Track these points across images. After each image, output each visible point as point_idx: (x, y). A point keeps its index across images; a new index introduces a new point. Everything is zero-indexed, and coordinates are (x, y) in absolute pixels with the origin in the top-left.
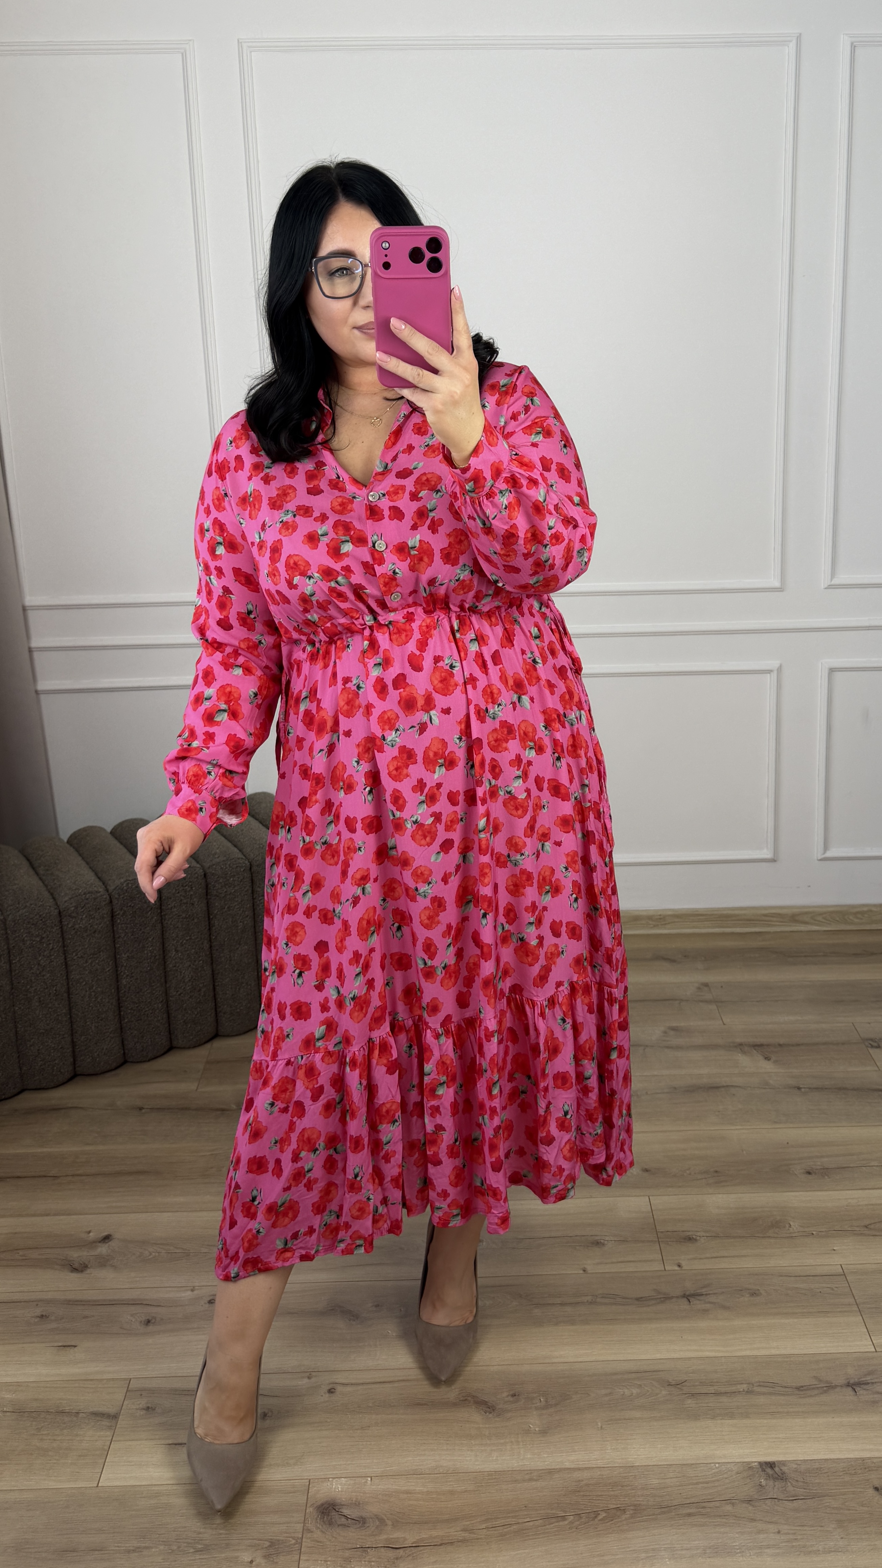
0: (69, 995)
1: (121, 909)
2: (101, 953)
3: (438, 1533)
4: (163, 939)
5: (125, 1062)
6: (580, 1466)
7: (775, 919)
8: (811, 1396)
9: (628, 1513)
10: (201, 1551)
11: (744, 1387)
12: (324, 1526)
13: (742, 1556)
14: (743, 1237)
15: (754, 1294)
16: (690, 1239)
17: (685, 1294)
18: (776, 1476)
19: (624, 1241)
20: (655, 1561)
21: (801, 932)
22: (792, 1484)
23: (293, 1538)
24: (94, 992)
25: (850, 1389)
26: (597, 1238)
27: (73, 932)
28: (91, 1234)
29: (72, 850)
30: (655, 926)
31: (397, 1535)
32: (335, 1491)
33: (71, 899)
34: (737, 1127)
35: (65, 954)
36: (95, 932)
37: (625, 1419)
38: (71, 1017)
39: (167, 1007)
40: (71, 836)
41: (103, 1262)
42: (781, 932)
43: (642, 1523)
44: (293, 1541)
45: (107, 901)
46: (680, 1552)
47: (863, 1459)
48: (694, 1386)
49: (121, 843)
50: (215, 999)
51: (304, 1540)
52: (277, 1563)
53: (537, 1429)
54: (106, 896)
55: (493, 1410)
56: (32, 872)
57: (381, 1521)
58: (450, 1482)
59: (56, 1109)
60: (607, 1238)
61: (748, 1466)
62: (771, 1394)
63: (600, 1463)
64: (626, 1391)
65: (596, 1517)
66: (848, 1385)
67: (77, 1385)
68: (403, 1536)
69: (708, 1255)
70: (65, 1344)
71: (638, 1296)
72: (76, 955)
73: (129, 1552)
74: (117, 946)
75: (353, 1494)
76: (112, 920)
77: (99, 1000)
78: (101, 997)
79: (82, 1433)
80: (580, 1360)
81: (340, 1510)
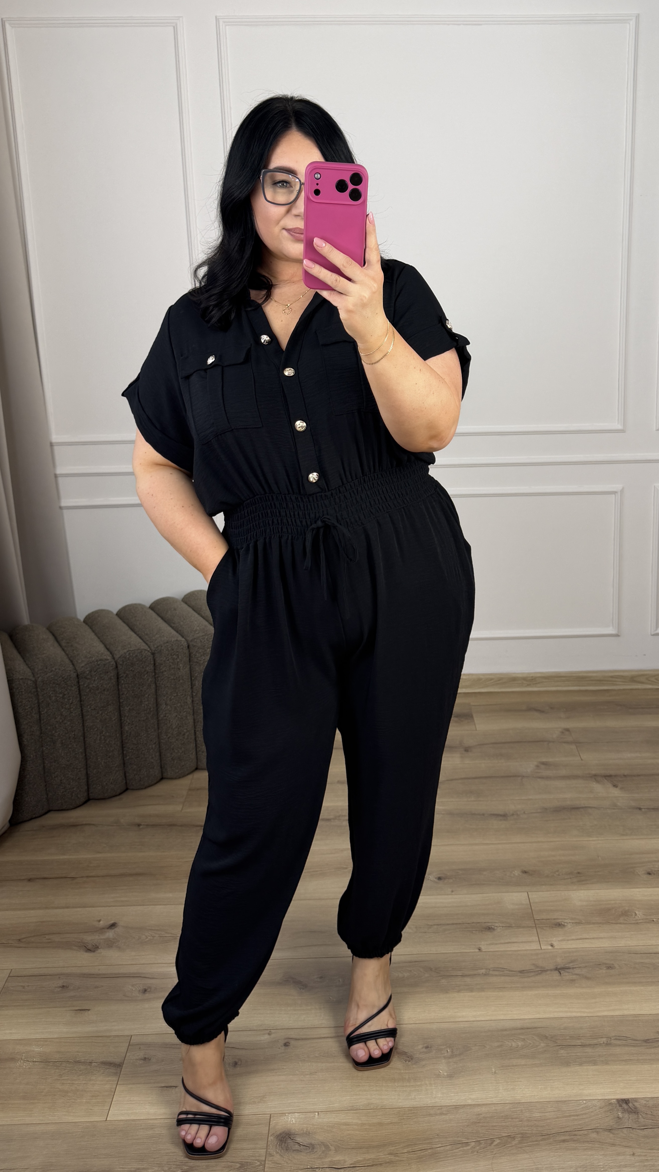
0: (84, 738)
1: (125, 673)
2: (109, 706)
3: (371, 1155)
4: (156, 695)
5: (126, 790)
6: (480, 1103)
7: (619, 680)
8: (655, 1047)
9: (517, 1140)
10: (187, 1171)
11: (604, 1040)
12: (282, 1151)
14: (600, 923)
15: (610, 967)
16: (560, 925)
17: (557, 968)
18: (631, 1110)
19: (510, 927)
21: (639, 689)
22: (642, 1117)
23: (258, 1160)
24: (103, 736)
26: (488, 924)
27: (88, 690)
28: (101, 922)
29: (87, 627)
30: (529, 685)
31: (338, 1157)
32: (290, 1123)
33: (86, 665)
34: (594, 839)
35: (81, 707)
36: (104, 690)
37: (513, 1066)
38: (86, 755)
39: (160, 747)
40: (86, 617)
41: (110, 944)
42: (624, 690)
43: (528, 1148)
44: (258, 1163)
45: (114, 666)
48: (565, 1039)
49: (124, 622)
50: (196, 741)
51: (267, 1162)
53: (445, 1074)
54: (113, 663)
55: (412, 1059)
56: (56, 644)
57: (326, 1147)
58: (379, 1116)
59: (74, 826)
60: (496, 925)
61: (608, 1103)
62: (624, 1045)
63: (495, 1101)
64: (513, 1043)
65: (492, 1143)
67: (90, 1041)
68: (343, 1158)
69: (574, 937)
70: (80, 1008)
71: (521, 970)
72: (90, 707)
74: (121, 701)
75: (305, 1126)
76: (118, 681)
77: (107, 742)
78: (108, 740)
79: (94, 1078)
80: (478, 1019)
81: (295, 1139)
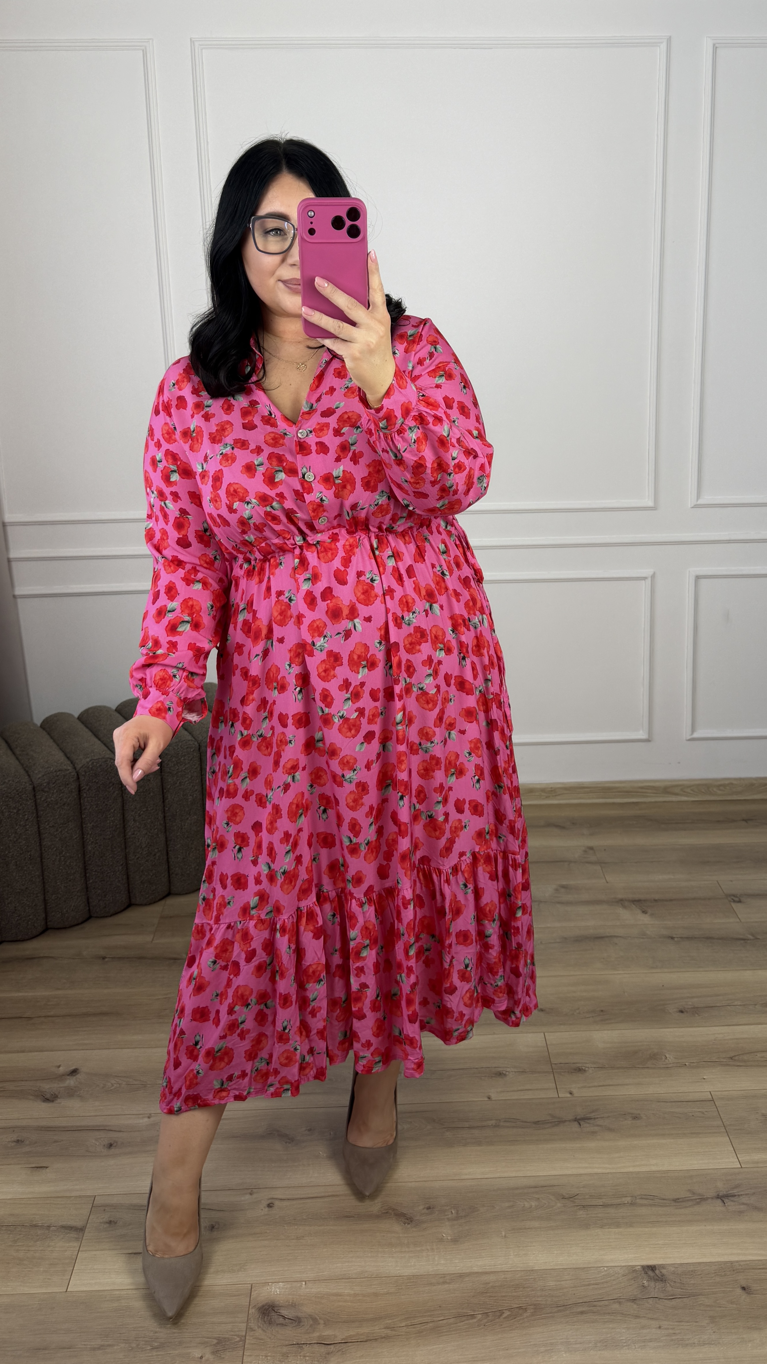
0: (41, 860)
1: (87, 785)
2: (70, 823)
3: (365, 1330)
4: (123, 810)
5: (90, 918)
6: (488, 1270)
7: (650, 791)
8: (686, 1207)
9: (528, 1311)
10: (157, 1348)
11: (628, 1199)
12: (265, 1325)
13: (629, 1349)
14: (626, 1068)
15: (636, 1118)
16: (580, 1070)
17: (576, 1118)
18: (656, 1277)
19: (524, 1072)
20: (553, 1354)
21: (672, 802)
22: (670, 1285)
23: (238, 1336)
24: (63, 856)
25: (719, 1201)
26: (500, 1069)
27: (46, 805)
28: (61, 1068)
29: (44, 733)
30: (547, 797)
31: (328, 1332)
32: (274, 1294)
33: (43, 775)
34: (619, 972)
35: (38, 824)
36: (64, 804)
38: (43, 879)
39: (127, 869)
40: (44, 721)
41: (71, 1093)
42: (656, 802)
43: (541, 1321)
44: (238, 1339)
45: (75, 778)
46: (574, 1346)
47: (732, 1262)
48: (584, 1199)
49: (87, 727)
50: (168, 862)
51: (247, 1338)
52: (223, 1358)
53: (449, 1238)
54: (74, 773)
55: (411, 1221)
56: (9, 752)
57: (315, 1320)
58: (374, 1285)
59: (30, 959)
60: (508, 1070)
61: (632, 1270)
62: (651, 1205)
63: (504, 1268)
64: (526, 1203)
65: (501, 1315)
66: (718, 1197)
67: (48, 1202)
68: (333, 1333)
69: (595, 1084)
70: (37, 1165)
71: (536, 1120)
72: (48, 824)
73: (94, 1349)
74: (83, 816)
75: (290, 1296)
76: (79, 794)
77: (67, 863)
78: (69, 861)
79: (53, 1244)
80: (486, 1176)
81: (279, 1311)
